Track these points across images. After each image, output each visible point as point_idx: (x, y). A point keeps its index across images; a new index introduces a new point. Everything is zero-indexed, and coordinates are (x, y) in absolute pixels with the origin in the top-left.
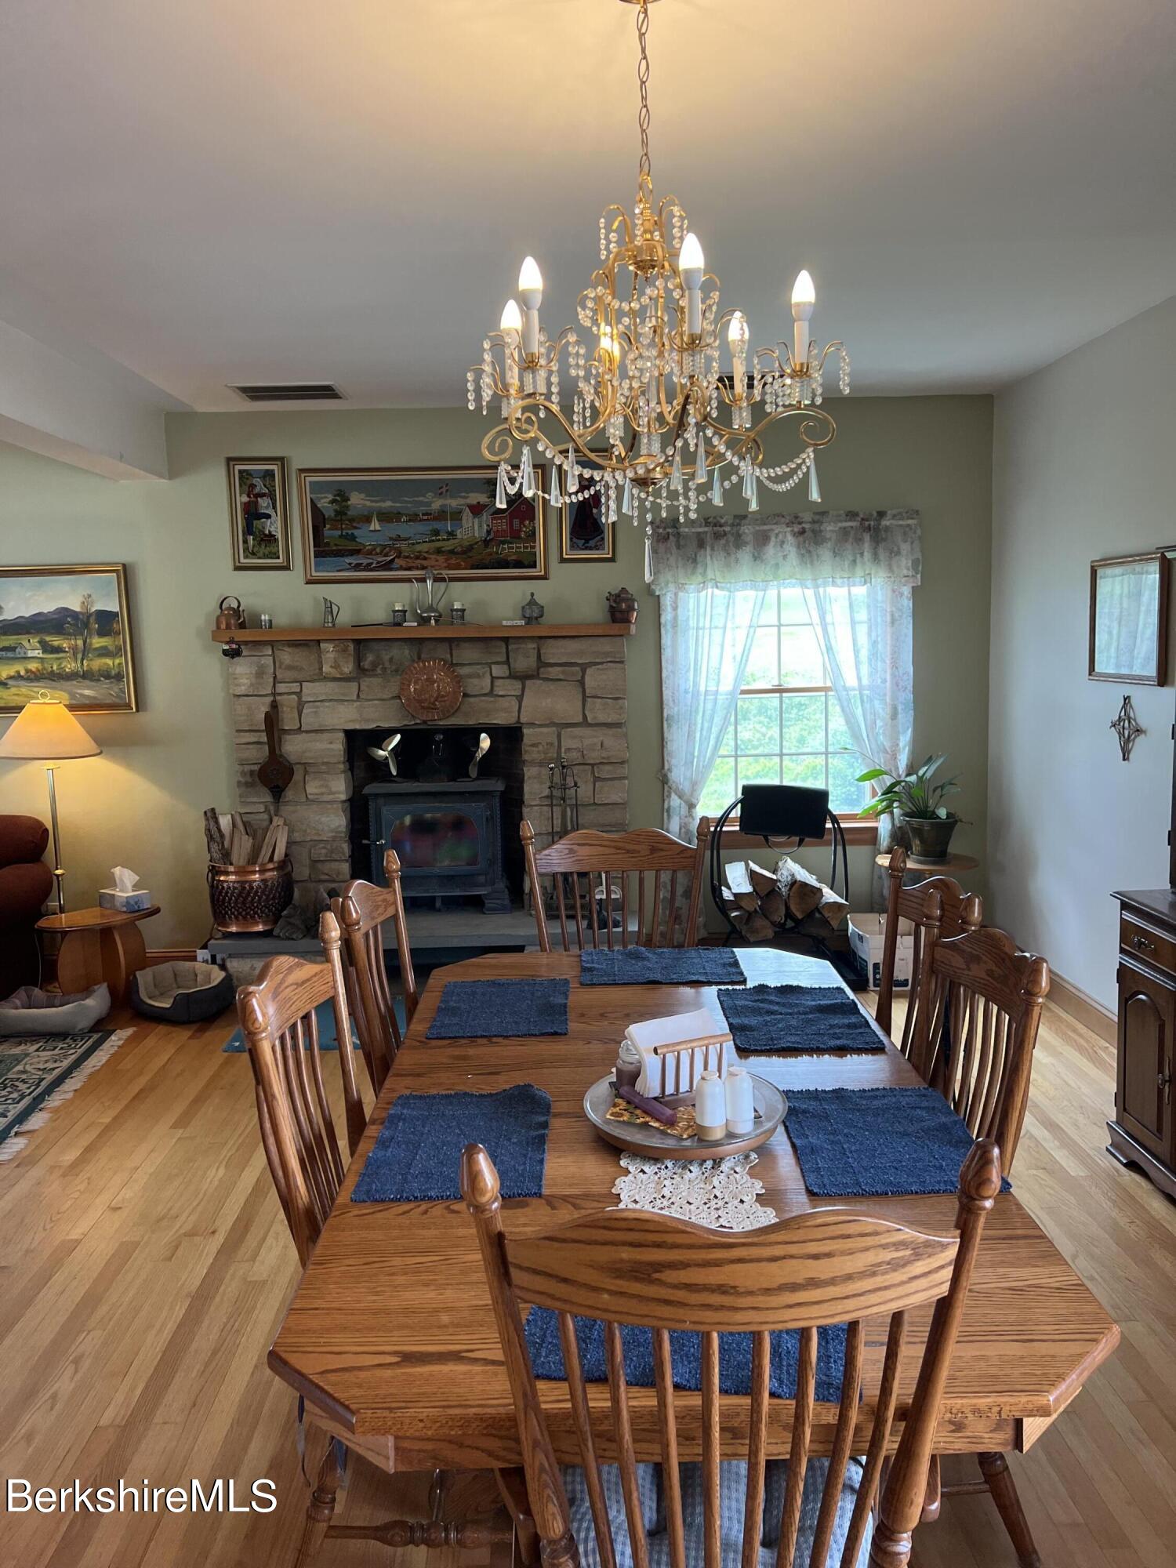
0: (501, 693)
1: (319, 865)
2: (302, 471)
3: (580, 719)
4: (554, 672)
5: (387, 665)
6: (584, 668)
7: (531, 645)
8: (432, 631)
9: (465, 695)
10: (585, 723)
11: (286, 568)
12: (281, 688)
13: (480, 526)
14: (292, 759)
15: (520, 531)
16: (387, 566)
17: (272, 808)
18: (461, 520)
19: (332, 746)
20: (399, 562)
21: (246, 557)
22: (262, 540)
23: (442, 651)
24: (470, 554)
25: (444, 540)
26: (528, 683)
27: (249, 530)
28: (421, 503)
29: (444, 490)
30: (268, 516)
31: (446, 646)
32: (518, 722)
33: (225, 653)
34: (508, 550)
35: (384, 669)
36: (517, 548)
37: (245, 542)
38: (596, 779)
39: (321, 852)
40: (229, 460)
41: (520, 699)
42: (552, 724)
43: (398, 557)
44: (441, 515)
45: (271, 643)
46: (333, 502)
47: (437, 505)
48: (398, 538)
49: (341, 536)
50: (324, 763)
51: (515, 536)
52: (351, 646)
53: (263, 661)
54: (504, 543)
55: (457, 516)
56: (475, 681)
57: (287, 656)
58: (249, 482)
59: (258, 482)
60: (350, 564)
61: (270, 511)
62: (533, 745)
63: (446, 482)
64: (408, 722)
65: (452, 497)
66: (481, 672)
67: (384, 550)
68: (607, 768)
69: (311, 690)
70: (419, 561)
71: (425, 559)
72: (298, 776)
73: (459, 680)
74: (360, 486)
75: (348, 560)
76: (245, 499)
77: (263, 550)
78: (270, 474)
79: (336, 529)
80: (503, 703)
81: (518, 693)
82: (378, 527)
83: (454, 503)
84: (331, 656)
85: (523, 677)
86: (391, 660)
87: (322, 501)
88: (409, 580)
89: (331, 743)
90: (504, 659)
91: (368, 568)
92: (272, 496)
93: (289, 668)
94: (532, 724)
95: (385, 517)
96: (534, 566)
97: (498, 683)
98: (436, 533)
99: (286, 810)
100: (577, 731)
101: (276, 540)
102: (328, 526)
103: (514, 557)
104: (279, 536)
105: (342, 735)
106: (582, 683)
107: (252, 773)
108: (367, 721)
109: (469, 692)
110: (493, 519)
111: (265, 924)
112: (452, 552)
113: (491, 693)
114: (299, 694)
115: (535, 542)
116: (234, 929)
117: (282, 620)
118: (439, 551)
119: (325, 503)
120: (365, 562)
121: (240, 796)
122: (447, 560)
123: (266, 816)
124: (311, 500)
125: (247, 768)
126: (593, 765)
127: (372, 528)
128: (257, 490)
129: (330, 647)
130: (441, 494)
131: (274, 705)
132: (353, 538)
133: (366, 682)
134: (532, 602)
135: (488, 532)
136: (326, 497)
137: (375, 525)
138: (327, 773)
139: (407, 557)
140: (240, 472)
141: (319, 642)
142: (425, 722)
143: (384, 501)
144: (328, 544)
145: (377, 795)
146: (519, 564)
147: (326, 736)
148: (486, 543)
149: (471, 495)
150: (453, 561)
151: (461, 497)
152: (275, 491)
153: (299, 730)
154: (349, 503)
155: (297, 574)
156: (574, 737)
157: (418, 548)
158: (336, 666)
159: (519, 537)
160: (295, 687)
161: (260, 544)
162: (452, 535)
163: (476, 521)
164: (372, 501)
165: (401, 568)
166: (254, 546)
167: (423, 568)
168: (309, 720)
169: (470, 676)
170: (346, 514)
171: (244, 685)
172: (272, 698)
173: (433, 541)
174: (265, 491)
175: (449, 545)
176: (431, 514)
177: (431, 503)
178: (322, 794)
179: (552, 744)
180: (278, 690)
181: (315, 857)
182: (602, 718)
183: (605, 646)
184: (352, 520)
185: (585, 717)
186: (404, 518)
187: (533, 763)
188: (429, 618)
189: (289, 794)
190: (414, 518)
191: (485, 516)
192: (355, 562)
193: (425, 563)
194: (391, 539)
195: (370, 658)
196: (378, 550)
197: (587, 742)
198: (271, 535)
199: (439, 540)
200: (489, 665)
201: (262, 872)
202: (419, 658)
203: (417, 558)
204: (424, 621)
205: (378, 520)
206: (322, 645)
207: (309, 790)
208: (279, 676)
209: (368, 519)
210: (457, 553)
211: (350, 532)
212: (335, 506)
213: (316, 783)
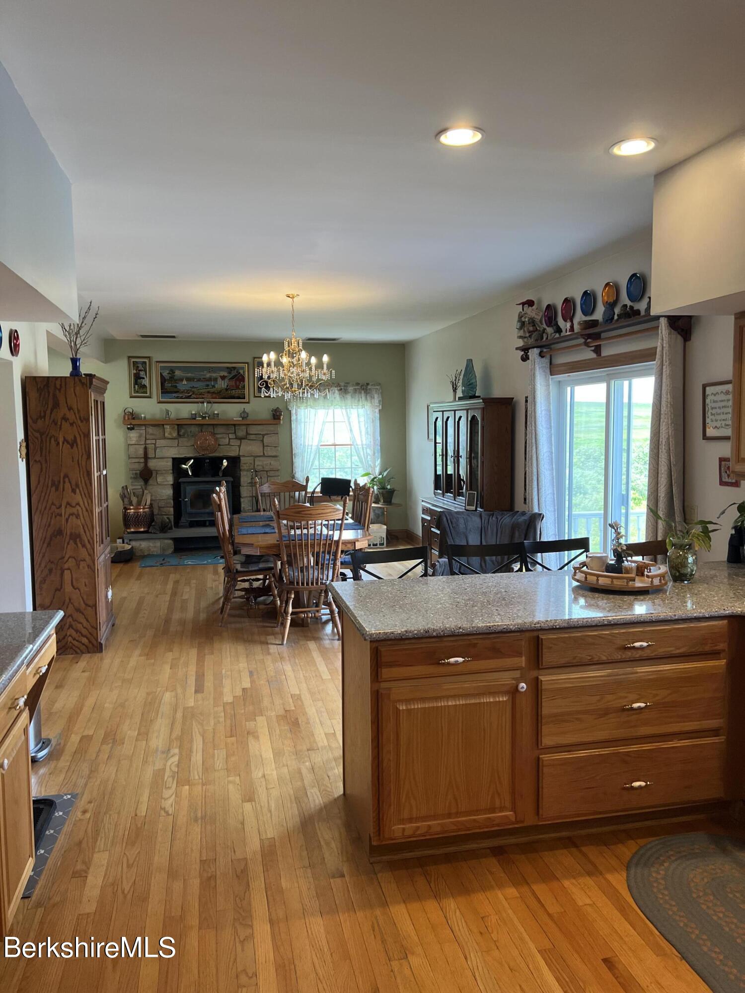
0: (232, 444)
1: (162, 509)
2: (157, 362)
3: (262, 454)
4: (252, 437)
5: (189, 433)
6: (263, 435)
7: (244, 427)
8: (207, 421)
9: (219, 445)
10: (264, 456)
12: (148, 442)
13: (224, 384)
14: (152, 468)
15: (239, 386)
16: (189, 397)
17: (144, 487)
19: (167, 464)
20: (193, 396)
21: (134, 393)
23: (211, 429)
24: (221, 394)
25: (211, 388)
26: (242, 441)
27: (136, 383)
28: (203, 375)
30: (143, 378)
31: (212, 427)
32: (239, 455)
33: (128, 428)
34: (235, 393)
35: (188, 435)
36: (238, 392)
37: (134, 387)
38: (268, 476)
39: (162, 504)
40: (129, 357)
41: (239, 446)
42: (252, 456)
43: (193, 394)
44: (210, 379)
45: (145, 425)
46: (169, 373)
47: (208, 375)
48: (193, 387)
49: (172, 386)
50: (164, 470)
51: (237, 387)
52: (176, 427)
53: (141, 431)
54: (233, 390)
55: (216, 380)
56: (223, 440)
57: (150, 430)
58: (136, 366)
59: (140, 365)
61: (145, 377)
62: (244, 464)
63: (212, 368)
64: (197, 455)
65: (214, 373)
66: (225, 436)
67: (188, 391)
68: (273, 472)
69: (160, 443)
70: (201, 396)
72: (154, 475)
73: (216, 440)
74: (179, 368)
75: (174, 395)
76: (135, 372)
79: (170, 383)
80: (233, 448)
81: (239, 444)
82: (186, 383)
83: (214, 375)
84: (168, 430)
85: (241, 439)
86: (191, 432)
88: (197, 403)
89: (167, 462)
90: (233, 432)
91: (181, 398)
92: (145, 371)
93: (152, 434)
94: (244, 456)
95: (188, 379)
96: (245, 398)
97: (231, 440)
98: (208, 386)
99: (149, 487)
100: (261, 458)
101: (146, 387)
102: (166, 382)
103: (237, 395)
105: (171, 460)
106: (262, 441)
107: (136, 474)
108: (181, 454)
109: (221, 443)
110: (229, 381)
111: (144, 528)
112: (213, 393)
113: (229, 444)
114: (155, 444)
115: (245, 390)
116: (132, 530)
117: (148, 417)
118: (209, 392)
119: (165, 374)
120: (181, 395)
121: (132, 482)
122: (212, 395)
123: (141, 490)
124: (161, 374)
125: (134, 472)
126: (267, 471)
128: (140, 369)
129: (168, 427)
130: (210, 371)
131: (146, 449)
132: (176, 387)
133: (181, 440)
134: (244, 412)
135: (227, 386)
136: (167, 372)
138: (165, 474)
139: (197, 394)
141: (163, 425)
142: (203, 455)
143: (188, 374)
144: (166, 389)
145: (184, 482)
146: (239, 398)
147: (165, 460)
148: (227, 390)
149: (221, 372)
150: (214, 396)
151: (217, 373)
153: (155, 458)
154: (175, 374)
155: (154, 400)
156: (260, 461)
157: (201, 391)
158: (170, 434)
159: (239, 388)
160: (154, 442)
161: (140, 388)
162: (214, 386)
163: (223, 381)
164: (184, 374)
165: (194, 398)
166: (138, 389)
167: (203, 398)
168: (159, 453)
169: (221, 438)
170: (174, 378)
171: (134, 441)
172: (145, 446)
173: (206, 389)
174: (142, 369)
175: (212, 390)
176: (206, 379)
177: (206, 375)
178: (163, 482)
179: (251, 463)
180: (147, 443)
181: (160, 506)
182: (270, 454)
183: (271, 428)
184: (177, 380)
185: (264, 453)
186: (196, 380)
187: (244, 470)
188: (206, 417)
189: (151, 482)
190: (199, 380)
191: (226, 380)
192: (177, 396)
193: (203, 396)
194: (190, 387)
195: (182, 431)
196: (186, 391)
197: (265, 463)
198: (144, 385)
199: (209, 388)
200: (228, 434)
201: (143, 509)
202: (202, 431)
203: (201, 394)
204: (204, 418)
205: (186, 381)
206: (165, 426)
207: (158, 480)
208: (147, 438)
209: (182, 380)
210: (216, 393)
211: (175, 385)
212: (170, 375)
213: (161, 477)
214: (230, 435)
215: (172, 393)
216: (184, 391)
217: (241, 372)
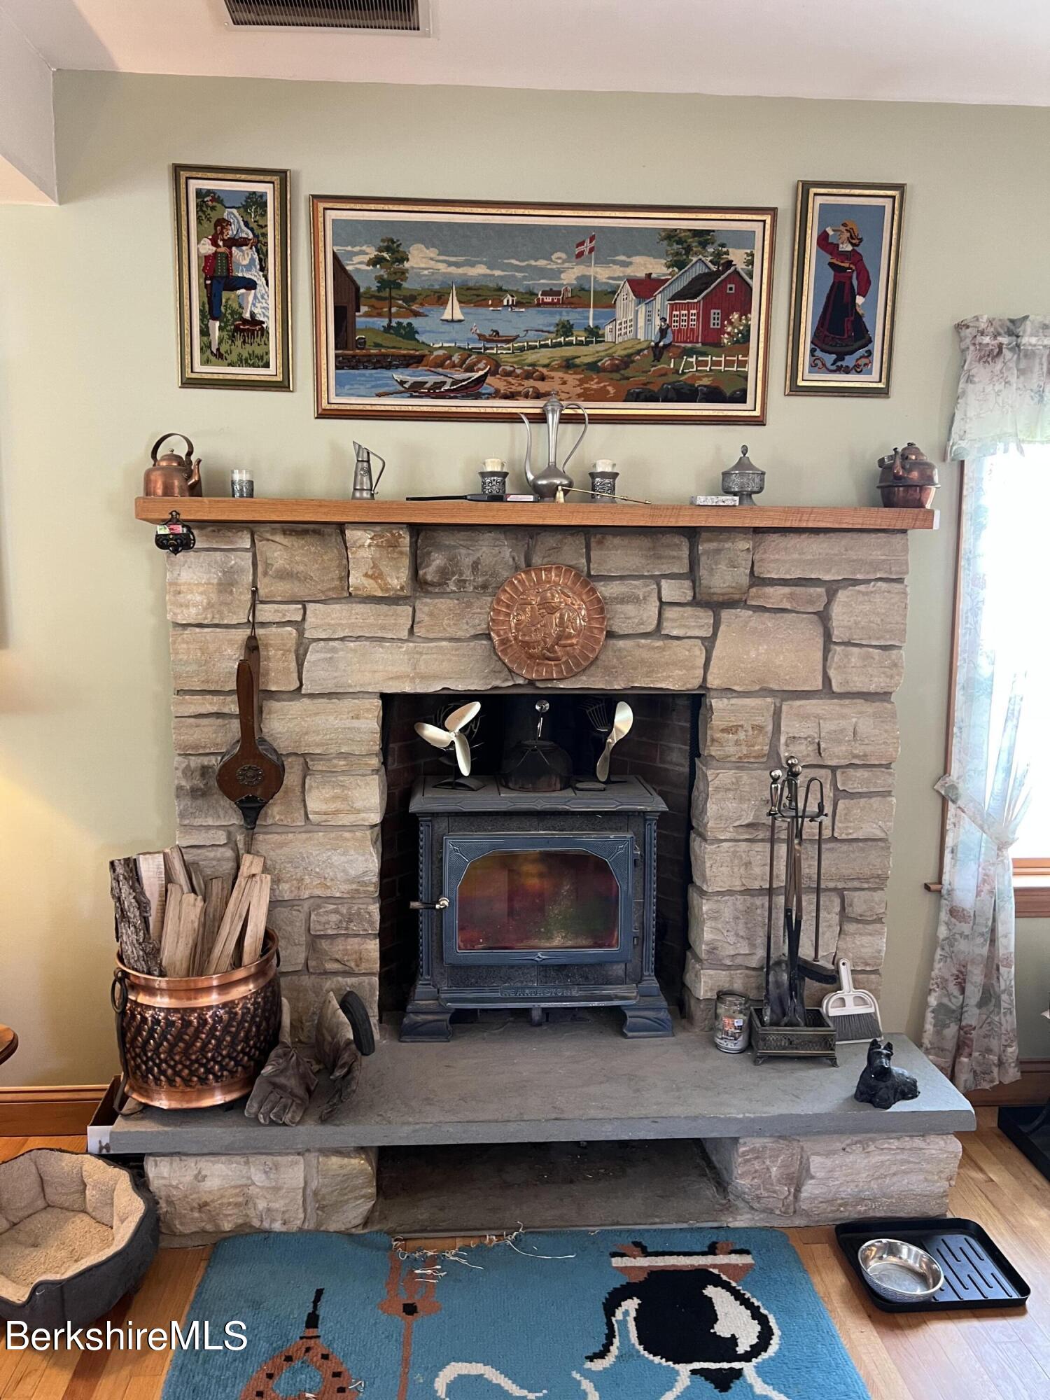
0: (675, 633)
1: (324, 944)
2: (316, 198)
3: (818, 684)
4: (776, 596)
5: (468, 575)
6: (832, 589)
7: (744, 544)
8: (558, 512)
9: (611, 635)
10: (826, 692)
11: (283, 386)
12: (266, 613)
13: (649, 320)
14: (283, 746)
15: (721, 331)
16: (471, 390)
17: (240, 838)
18: (614, 306)
19: (356, 723)
20: (494, 382)
21: (206, 362)
22: (237, 329)
23: (572, 553)
24: (627, 373)
25: (580, 343)
26: (726, 614)
27: (212, 310)
28: (542, 272)
29: (587, 246)
30: (251, 285)
31: (580, 541)
32: (703, 686)
33: (161, 542)
34: (696, 368)
35: (461, 583)
36: (715, 363)
37: (205, 332)
38: (839, 794)
39: (327, 921)
40: (177, 169)
41: (709, 643)
42: (766, 692)
43: (493, 372)
44: (578, 297)
45: (251, 527)
46: (375, 262)
47: (570, 276)
48: (496, 337)
49: (388, 329)
50: (341, 755)
51: (712, 341)
52: (406, 540)
53: (233, 560)
54: (689, 352)
55: (607, 298)
56: (630, 609)
57: (278, 552)
58: (215, 216)
59: (233, 216)
60: (402, 383)
61: (255, 275)
62: (726, 730)
63: (592, 234)
64: (503, 683)
65: (603, 261)
66: (641, 593)
67: (467, 358)
68: (861, 773)
69: (321, 618)
70: (531, 382)
71: (543, 378)
72: (291, 778)
73: (600, 607)
74: (428, 234)
75: (398, 375)
76: (207, 248)
77: (239, 349)
78: (256, 201)
79: (380, 315)
80: (679, 650)
81: (707, 633)
82: (458, 315)
83: (601, 274)
84: (366, 554)
85: (716, 605)
86: (475, 566)
87: (356, 259)
88: (514, 419)
89: (357, 717)
90: (685, 569)
91: (435, 392)
92: (259, 244)
93: (284, 575)
94: (727, 691)
95: (474, 295)
96: (742, 399)
97: (670, 613)
98: (566, 329)
99: (265, 841)
100: (811, 706)
101: (264, 332)
102: (364, 309)
103: (706, 381)
104: (272, 324)
105: (378, 703)
106: (824, 617)
107: (204, 771)
108: (423, 678)
109: (619, 626)
110: (673, 307)
111: (226, 1089)
112: (593, 367)
113: (657, 632)
114: (299, 625)
115: (746, 354)
116: (163, 1103)
117: (269, 486)
118: (568, 365)
119: (359, 263)
120: (431, 379)
121: (182, 815)
122: (582, 381)
123: (229, 853)
124: (335, 256)
125: (195, 762)
126: (834, 769)
127: (447, 316)
128: (231, 232)
129: (366, 537)
130: (580, 254)
131: (253, 647)
132: (410, 333)
133: (426, 606)
134: (743, 465)
135: (663, 333)
136: (365, 253)
137: (453, 310)
138: (343, 773)
139: (508, 374)
140: (199, 193)
141: (341, 527)
142: (531, 683)
143: (473, 265)
144: (362, 344)
145: (434, 815)
146: (714, 395)
147: (349, 703)
148: (658, 352)
149: (637, 259)
150: (593, 385)
151: (615, 262)
152: (265, 235)
153: (298, 693)
154: (406, 265)
155: (302, 397)
156: (806, 717)
157: (531, 357)
158: (375, 575)
159: (718, 344)
160: (294, 613)
161: (232, 338)
162: (595, 334)
163: (642, 309)
164: (450, 264)
165: (497, 395)
166: (221, 341)
167: (538, 396)
168: (317, 674)
169: (623, 600)
170: (399, 286)
171: (195, 605)
172: (248, 632)
173: (559, 345)
175: (587, 354)
176: (558, 293)
177: (560, 272)
178: (336, 812)
179: (760, 728)
180: (259, 618)
181: (316, 929)
182: (859, 683)
183: (872, 550)
184: (410, 299)
185: (827, 680)
186: (508, 299)
187: (724, 761)
188: (552, 491)
189: (275, 812)
190: (526, 300)
191: (660, 302)
192: (411, 380)
193: (542, 386)
194: (481, 337)
195: (437, 560)
196: (456, 358)
197: (828, 727)
198: (254, 320)
199: (570, 344)
200: (657, 579)
201: (224, 987)
202: (528, 564)
203: (528, 376)
204: (543, 494)
205: (460, 302)
206: (349, 533)
207: (312, 805)
208: (262, 592)
209: (440, 299)
210: (603, 370)
211: (405, 321)
212: (380, 271)
213: (327, 792)
214: (664, 583)
215: (388, 367)
216: (450, 357)
217: (737, 257)
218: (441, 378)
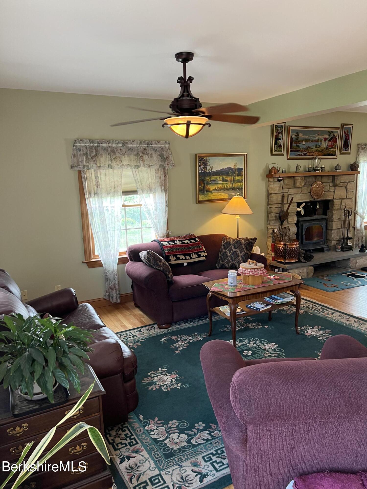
0: (331, 190)
2: (289, 126)
3: (346, 197)
4: (341, 184)
6: (347, 183)
8: (318, 173)
9: (324, 191)
11: (283, 155)
13: (326, 144)
15: (333, 145)
18: (322, 142)
19: (294, 207)
20: (308, 154)
21: (274, 152)
22: (279, 146)
23: (321, 179)
24: (323, 152)
26: (336, 187)
27: (276, 143)
28: (314, 137)
29: (319, 133)
30: (280, 139)
31: (322, 177)
32: (333, 198)
34: (330, 151)
36: (333, 150)
37: (275, 147)
41: (334, 192)
42: (340, 199)
43: (308, 152)
45: (283, 178)
48: (308, 147)
49: (296, 146)
50: (292, 213)
52: (304, 178)
54: (330, 149)
56: (326, 187)
57: (287, 181)
58: (277, 129)
59: (279, 129)
61: (281, 138)
62: (336, 205)
63: (320, 131)
65: (321, 135)
66: (328, 185)
69: (291, 191)
70: (312, 154)
72: (286, 217)
73: (323, 187)
74: (301, 131)
76: (276, 134)
79: (295, 144)
80: (331, 193)
81: (334, 190)
82: (304, 144)
83: (321, 137)
88: (309, 159)
90: (332, 181)
91: (301, 155)
93: (287, 185)
94: (336, 199)
95: (307, 141)
96: (335, 155)
97: (330, 188)
100: (345, 200)
103: (331, 153)
105: (296, 204)
106: (346, 187)
107: (277, 216)
108: (300, 199)
110: (329, 142)
113: (329, 191)
114: (288, 192)
115: (336, 149)
119: (294, 136)
122: (318, 153)
124: (291, 135)
127: (303, 144)
128: (279, 131)
130: (319, 134)
131: (283, 196)
132: (298, 146)
133: (303, 188)
134: (338, 165)
135: (327, 146)
136: (294, 134)
137: (304, 143)
138: (292, 215)
139: (310, 152)
141: (294, 177)
142: (315, 199)
143: (306, 136)
144: (293, 148)
146: (332, 155)
147: (293, 204)
148: (326, 148)
149: (325, 135)
151: (323, 136)
153: (287, 203)
154: (299, 136)
155: (285, 157)
156: (344, 202)
157: (312, 150)
158: (300, 184)
159: (333, 147)
160: (288, 190)
161: (278, 148)
162: (320, 146)
163: (325, 142)
164: (304, 136)
165: (308, 156)
166: (276, 148)
170: (298, 139)
172: (282, 194)
173: (315, 148)
174: (281, 132)
175: (318, 149)
176: (316, 140)
177: (316, 137)
178: (292, 221)
179: (339, 204)
180: (284, 191)
182: (350, 196)
183: (351, 177)
184: (299, 141)
186: (310, 141)
187: (335, 209)
188: (317, 170)
189: (285, 222)
190: (312, 141)
191: (327, 141)
192: (298, 153)
194: (307, 147)
196: (304, 150)
197: (347, 203)
198: (281, 145)
202: (315, 181)
203: (312, 152)
205: (305, 142)
206: (296, 178)
207: (289, 220)
208: (283, 187)
209: (303, 141)
210: (320, 151)
211: (298, 145)
212: (296, 137)
213: (291, 218)
214: (330, 183)
215: (296, 152)
216: (303, 150)
217: (336, 134)
218: (302, 153)
